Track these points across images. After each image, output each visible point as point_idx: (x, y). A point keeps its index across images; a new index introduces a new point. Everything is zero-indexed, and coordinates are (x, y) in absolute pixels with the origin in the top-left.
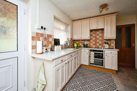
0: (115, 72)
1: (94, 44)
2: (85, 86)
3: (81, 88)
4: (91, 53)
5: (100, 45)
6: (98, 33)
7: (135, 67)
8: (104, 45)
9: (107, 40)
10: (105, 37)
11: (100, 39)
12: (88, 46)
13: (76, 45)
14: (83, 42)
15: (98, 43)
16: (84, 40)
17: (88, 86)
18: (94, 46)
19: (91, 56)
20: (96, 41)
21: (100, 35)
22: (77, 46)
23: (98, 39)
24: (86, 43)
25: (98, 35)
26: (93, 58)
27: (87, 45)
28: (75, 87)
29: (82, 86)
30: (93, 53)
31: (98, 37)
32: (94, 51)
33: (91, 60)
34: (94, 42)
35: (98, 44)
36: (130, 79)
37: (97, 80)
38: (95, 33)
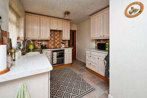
0: (70, 65)
1: (52, 45)
2: (61, 87)
3: (58, 90)
4: (54, 54)
5: (58, 45)
6: (56, 33)
7: (76, 58)
8: (61, 44)
9: (63, 41)
10: (63, 38)
11: (58, 39)
12: (47, 47)
13: (31, 47)
14: (39, 43)
15: (56, 43)
16: (42, 40)
17: (63, 85)
18: (52, 47)
19: (54, 56)
20: (55, 41)
21: (58, 35)
22: (33, 48)
23: (56, 39)
24: (44, 43)
25: (56, 35)
26: (56, 58)
27: (46, 45)
28: (53, 95)
29: (58, 88)
30: (55, 54)
31: (56, 37)
32: (56, 51)
33: (54, 61)
34: (52, 43)
35: (56, 45)
36: (78, 65)
37: (64, 76)
38: (54, 34)
